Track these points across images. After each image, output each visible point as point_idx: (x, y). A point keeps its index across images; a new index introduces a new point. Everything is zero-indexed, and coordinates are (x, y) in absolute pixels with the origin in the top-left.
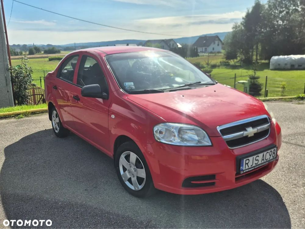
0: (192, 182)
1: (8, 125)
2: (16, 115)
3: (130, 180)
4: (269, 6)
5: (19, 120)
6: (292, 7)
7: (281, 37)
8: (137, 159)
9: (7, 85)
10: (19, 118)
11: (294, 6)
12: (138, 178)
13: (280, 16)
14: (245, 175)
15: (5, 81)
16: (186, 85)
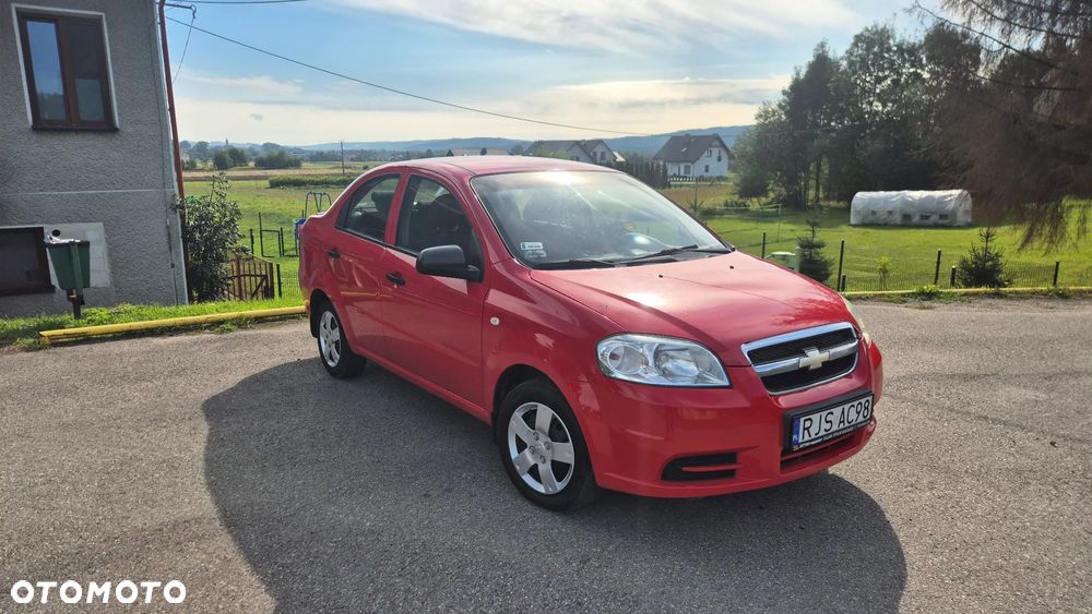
0: (684, 469)
1: (196, 348)
2: (215, 325)
3: (534, 471)
4: (851, 64)
5: (224, 336)
6: (908, 70)
7: (879, 145)
8: (554, 420)
9: (170, 249)
10: (222, 332)
11: (912, 66)
12: (555, 464)
13: (878, 91)
14: (803, 456)
15: (165, 238)
16: (664, 253)
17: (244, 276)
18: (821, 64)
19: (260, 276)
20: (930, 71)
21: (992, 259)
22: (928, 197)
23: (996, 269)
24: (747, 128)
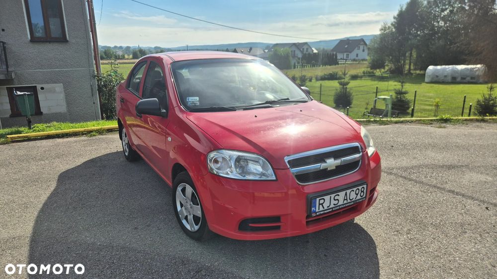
0: (250, 225)
3: (187, 218)
4: (429, 2)
6: (458, 5)
7: (441, 42)
8: (193, 193)
9: (93, 95)
11: (460, 3)
13: (442, 16)
14: (319, 218)
15: (90, 91)
16: (267, 103)
18: (414, 3)
20: (469, 6)
21: (493, 100)
22: (465, 69)
23: (495, 105)
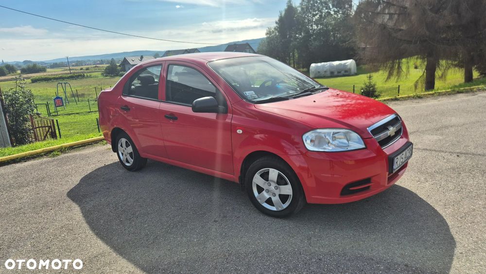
0: (351, 189)
1: (44, 166)
2: (48, 153)
3: (269, 201)
4: (302, 9)
5: (56, 158)
6: (325, 11)
7: (317, 43)
8: (279, 175)
10: (54, 156)
11: (327, 9)
12: (280, 196)
13: (314, 20)
17: (39, 127)
18: (290, 9)
19: (48, 126)
20: (334, 11)
21: (372, 87)
22: (340, 64)
23: (374, 91)
24: (262, 40)
